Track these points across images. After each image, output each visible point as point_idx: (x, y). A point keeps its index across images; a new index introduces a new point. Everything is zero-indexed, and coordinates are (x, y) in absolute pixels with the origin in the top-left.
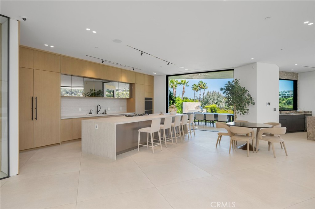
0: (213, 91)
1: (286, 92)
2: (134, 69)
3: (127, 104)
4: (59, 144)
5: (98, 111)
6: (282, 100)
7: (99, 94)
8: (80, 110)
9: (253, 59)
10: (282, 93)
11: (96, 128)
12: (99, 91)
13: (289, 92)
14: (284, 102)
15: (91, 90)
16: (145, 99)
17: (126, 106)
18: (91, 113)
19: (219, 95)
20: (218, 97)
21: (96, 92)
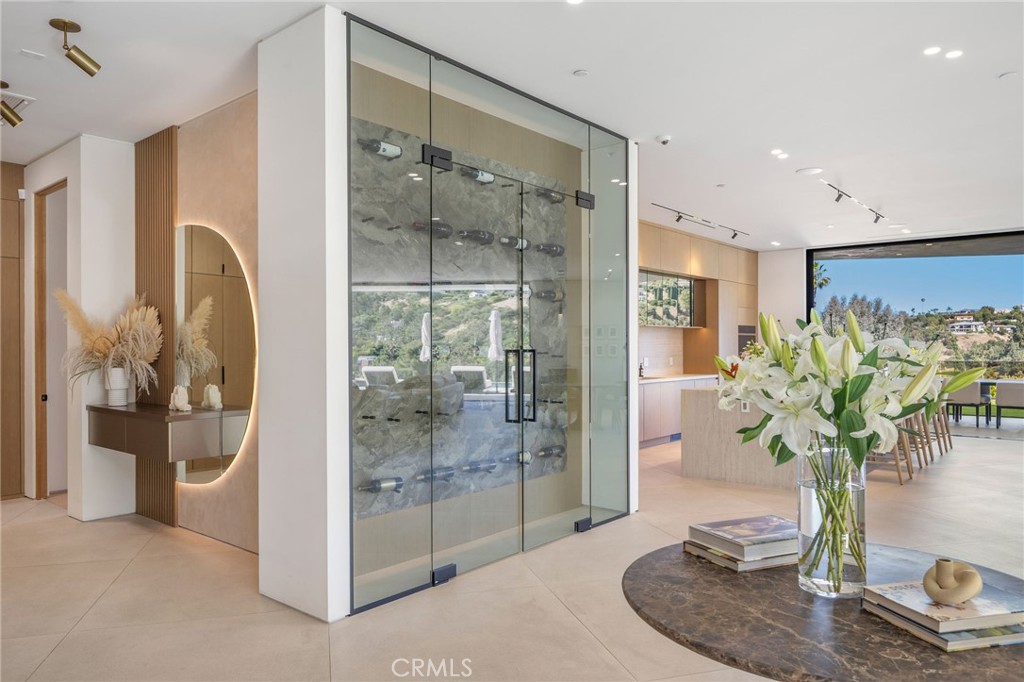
0: (855, 298)
2: (736, 234)
3: (684, 344)
11: (743, 411)
16: (740, 332)
17: (681, 353)
19: (881, 312)
20: (879, 322)
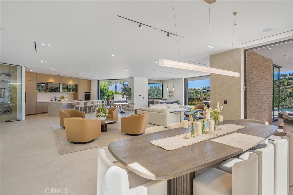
3: (74, 95)
4: (36, 114)
5: (56, 99)
6: (207, 93)
7: (57, 90)
8: (46, 98)
10: (207, 88)
12: (57, 87)
15: (51, 87)
16: (85, 93)
18: (52, 100)
21: (55, 88)
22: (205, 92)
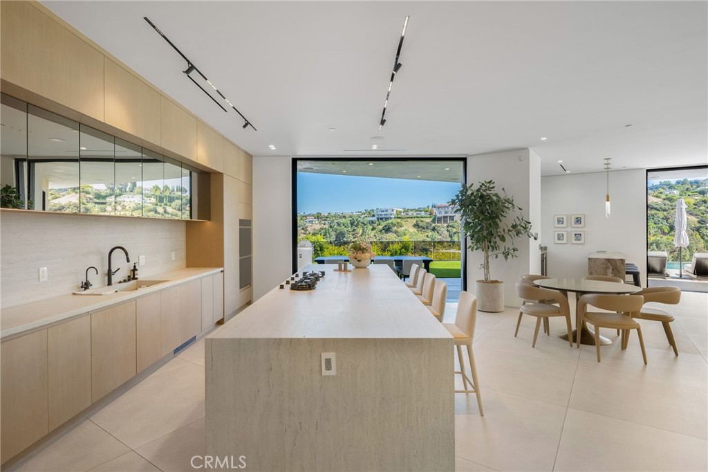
1: (383, 211)
3: (187, 238)
5: (110, 275)
9: (545, 139)
10: (377, 212)
11: (325, 373)
13: (387, 210)
14: (381, 227)
16: (240, 225)
17: (184, 247)
22: (372, 222)
